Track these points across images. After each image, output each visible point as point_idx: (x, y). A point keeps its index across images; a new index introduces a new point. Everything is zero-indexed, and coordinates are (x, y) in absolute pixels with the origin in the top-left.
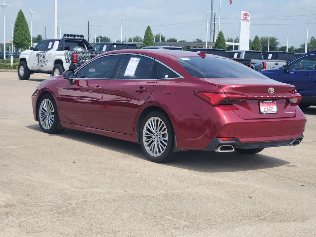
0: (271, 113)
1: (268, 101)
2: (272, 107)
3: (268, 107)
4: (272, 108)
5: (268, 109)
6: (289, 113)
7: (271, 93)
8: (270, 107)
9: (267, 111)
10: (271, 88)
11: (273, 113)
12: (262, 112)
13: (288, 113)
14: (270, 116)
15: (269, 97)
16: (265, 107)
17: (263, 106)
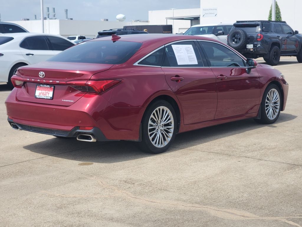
0: (45, 99)
1: (45, 86)
2: (49, 92)
3: (44, 92)
4: (48, 94)
5: (43, 94)
6: (67, 101)
7: (41, 77)
8: (46, 92)
9: (42, 95)
10: (42, 72)
11: (46, 99)
12: (36, 96)
13: (65, 100)
14: (42, 101)
15: (45, 81)
16: (40, 92)
17: (39, 89)
